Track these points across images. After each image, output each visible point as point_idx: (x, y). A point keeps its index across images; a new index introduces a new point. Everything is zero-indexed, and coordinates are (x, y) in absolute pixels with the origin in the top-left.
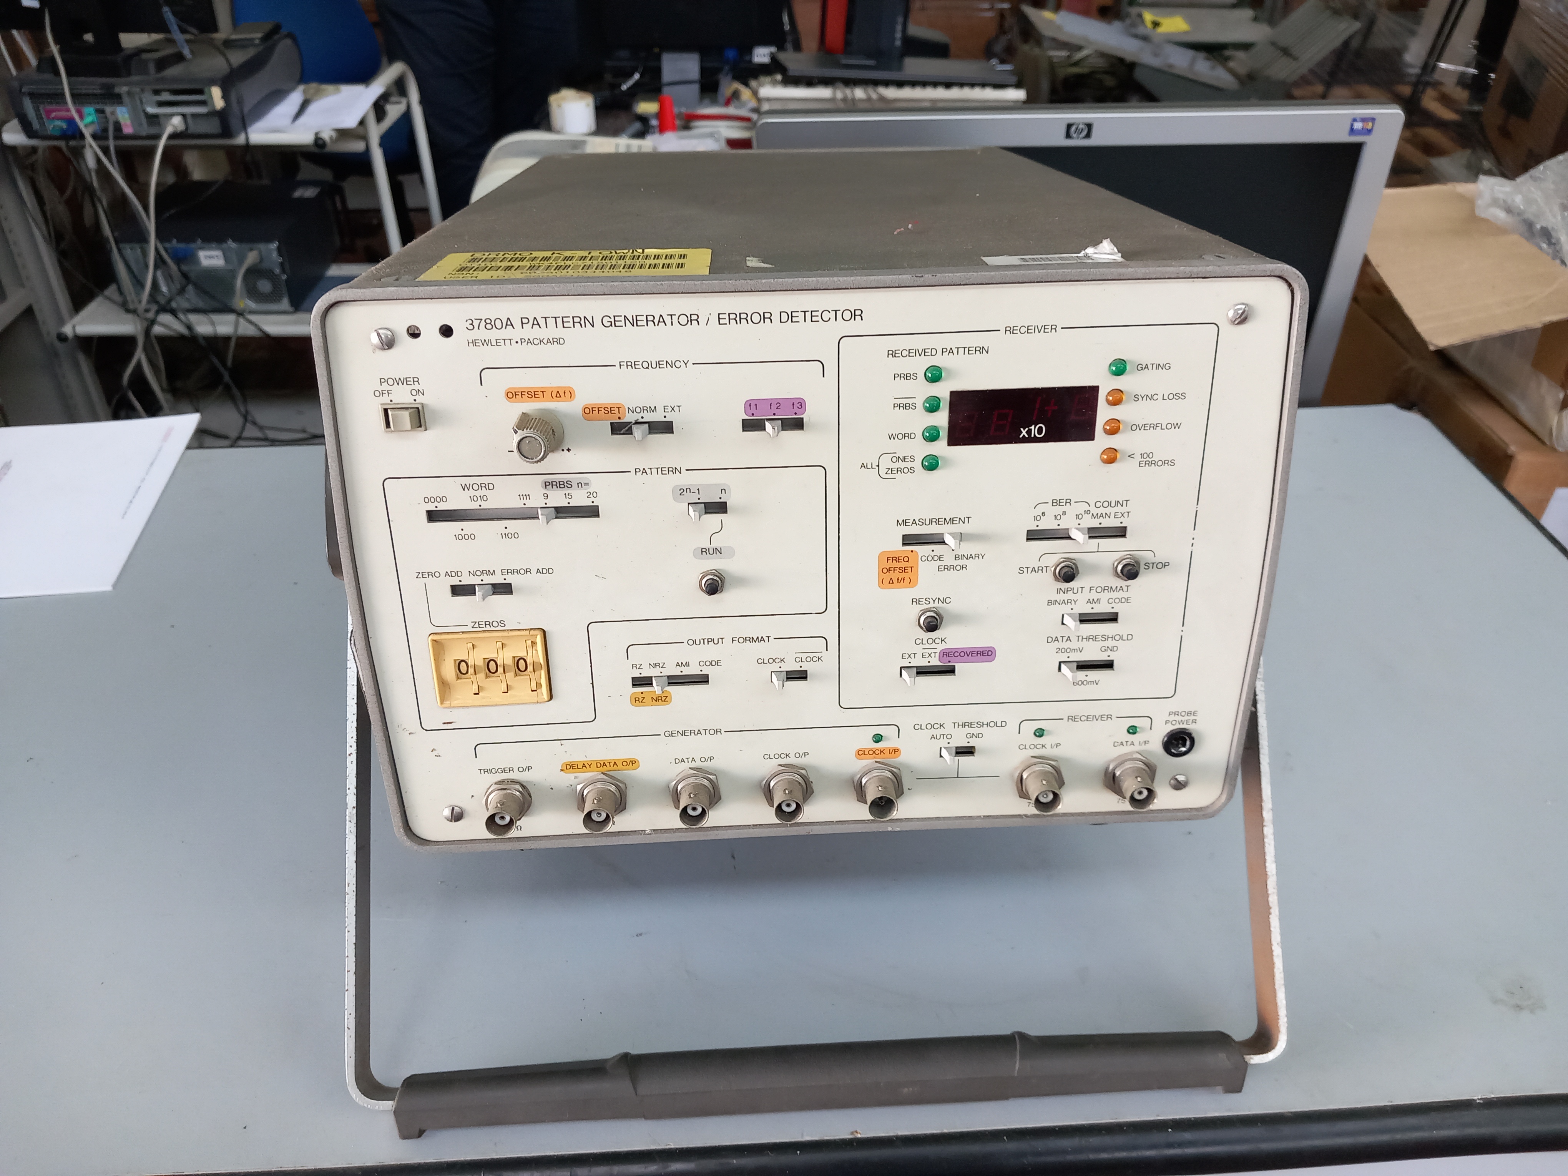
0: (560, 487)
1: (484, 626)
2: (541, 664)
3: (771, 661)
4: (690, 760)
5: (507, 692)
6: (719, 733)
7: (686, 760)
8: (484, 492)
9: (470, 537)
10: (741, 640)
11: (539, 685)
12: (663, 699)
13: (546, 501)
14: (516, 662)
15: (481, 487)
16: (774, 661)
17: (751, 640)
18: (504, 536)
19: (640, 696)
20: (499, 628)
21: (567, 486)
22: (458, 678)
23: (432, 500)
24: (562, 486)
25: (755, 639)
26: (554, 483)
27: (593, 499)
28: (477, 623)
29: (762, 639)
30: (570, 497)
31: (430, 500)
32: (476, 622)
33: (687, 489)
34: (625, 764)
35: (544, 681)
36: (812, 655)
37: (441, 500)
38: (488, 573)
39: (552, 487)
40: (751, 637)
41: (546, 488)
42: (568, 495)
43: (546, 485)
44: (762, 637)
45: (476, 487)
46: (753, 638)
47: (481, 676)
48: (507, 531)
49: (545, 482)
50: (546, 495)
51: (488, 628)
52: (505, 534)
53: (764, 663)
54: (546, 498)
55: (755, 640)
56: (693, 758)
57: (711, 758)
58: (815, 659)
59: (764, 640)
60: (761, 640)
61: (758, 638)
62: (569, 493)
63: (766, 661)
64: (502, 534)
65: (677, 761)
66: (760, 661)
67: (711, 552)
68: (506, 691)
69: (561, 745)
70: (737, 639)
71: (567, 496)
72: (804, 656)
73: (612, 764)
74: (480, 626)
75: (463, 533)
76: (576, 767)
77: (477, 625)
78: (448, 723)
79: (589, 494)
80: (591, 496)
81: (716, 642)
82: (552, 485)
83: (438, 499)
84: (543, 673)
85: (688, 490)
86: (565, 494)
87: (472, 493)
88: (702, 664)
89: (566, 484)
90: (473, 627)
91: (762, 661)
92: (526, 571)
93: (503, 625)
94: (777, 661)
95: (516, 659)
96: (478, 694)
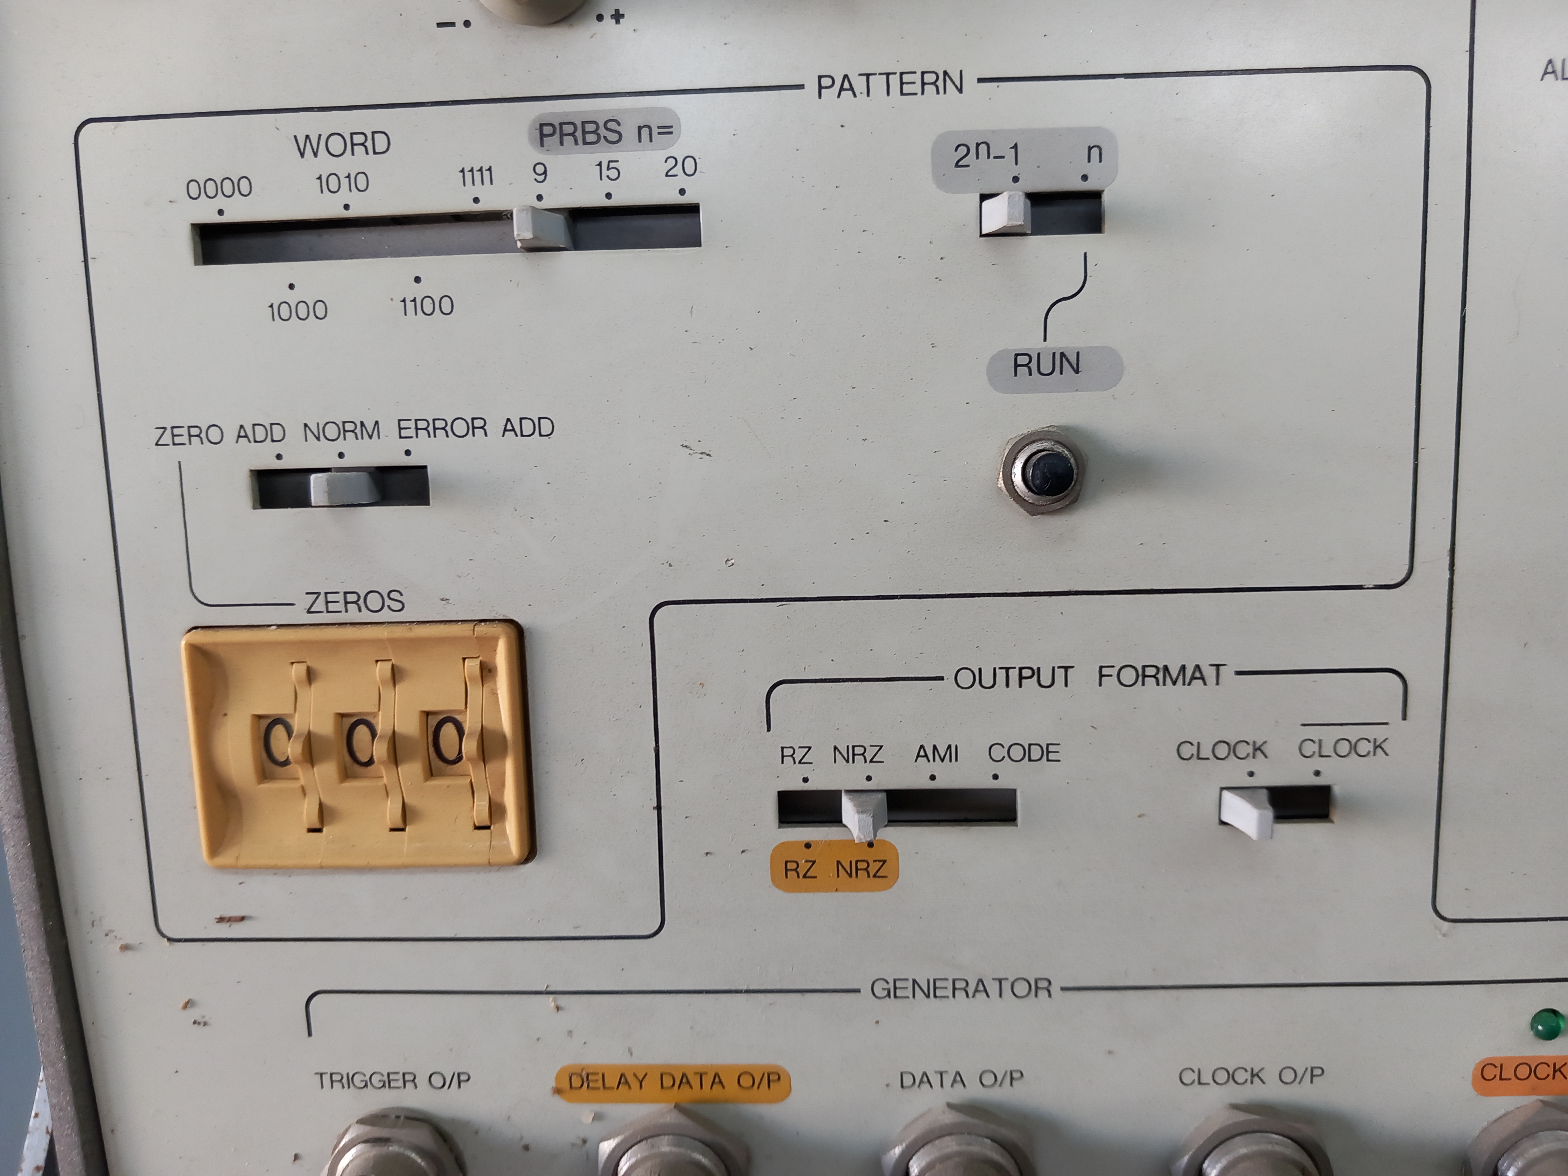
0: (585, 143)
1: (340, 606)
2: (504, 737)
3: (1222, 751)
4: (948, 1080)
5: (403, 830)
6: (1043, 994)
7: (935, 1080)
8: (358, 161)
9: (311, 311)
10: (1128, 676)
11: (496, 810)
12: (872, 870)
13: (541, 189)
14: (431, 730)
15: (351, 143)
16: (1233, 749)
17: (1160, 676)
18: (410, 306)
19: (802, 857)
20: (386, 615)
21: (605, 137)
22: (264, 776)
23: (211, 188)
24: (591, 138)
25: (1174, 672)
26: (568, 129)
27: (682, 181)
28: (322, 598)
29: (1198, 674)
30: (613, 174)
31: (202, 190)
32: (319, 594)
33: (978, 145)
34: (746, 1081)
35: (510, 798)
36: (1353, 733)
37: (236, 187)
38: (358, 431)
39: (562, 144)
40: (1161, 666)
41: (542, 145)
42: (608, 169)
43: (542, 136)
44: (1198, 667)
45: (336, 145)
46: (1166, 668)
47: (327, 770)
48: (419, 291)
49: (542, 125)
50: (540, 169)
51: (353, 614)
52: (414, 300)
53: (1199, 758)
54: (541, 178)
55: (1174, 676)
56: (958, 1073)
57: (1013, 1077)
58: (1364, 747)
59: (1202, 678)
60: (1193, 678)
61: (1183, 668)
62: (609, 162)
63: (1206, 752)
64: (404, 301)
65: (908, 1081)
66: (1187, 751)
67: (1046, 367)
68: (401, 826)
69: (558, 1008)
70: (1114, 672)
71: (605, 172)
72: (1329, 735)
73: (707, 1081)
74: (332, 607)
75: (292, 297)
76: (600, 1084)
77: (320, 605)
78: (230, 920)
79: (671, 162)
80: (678, 170)
81: (1046, 681)
82: (562, 135)
83: (228, 187)
84: (509, 768)
85: (983, 148)
86: (600, 164)
87: (324, 164)
88: (997, 753)
89: (602, 132)
90: (309, 612)
91: (1194, 750)
92: (472, 428)
93: (398, 606)
94: (1242, 750)
95: (433, 721)
96: (319, 830)
